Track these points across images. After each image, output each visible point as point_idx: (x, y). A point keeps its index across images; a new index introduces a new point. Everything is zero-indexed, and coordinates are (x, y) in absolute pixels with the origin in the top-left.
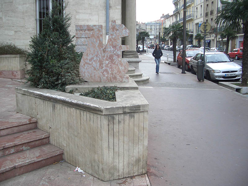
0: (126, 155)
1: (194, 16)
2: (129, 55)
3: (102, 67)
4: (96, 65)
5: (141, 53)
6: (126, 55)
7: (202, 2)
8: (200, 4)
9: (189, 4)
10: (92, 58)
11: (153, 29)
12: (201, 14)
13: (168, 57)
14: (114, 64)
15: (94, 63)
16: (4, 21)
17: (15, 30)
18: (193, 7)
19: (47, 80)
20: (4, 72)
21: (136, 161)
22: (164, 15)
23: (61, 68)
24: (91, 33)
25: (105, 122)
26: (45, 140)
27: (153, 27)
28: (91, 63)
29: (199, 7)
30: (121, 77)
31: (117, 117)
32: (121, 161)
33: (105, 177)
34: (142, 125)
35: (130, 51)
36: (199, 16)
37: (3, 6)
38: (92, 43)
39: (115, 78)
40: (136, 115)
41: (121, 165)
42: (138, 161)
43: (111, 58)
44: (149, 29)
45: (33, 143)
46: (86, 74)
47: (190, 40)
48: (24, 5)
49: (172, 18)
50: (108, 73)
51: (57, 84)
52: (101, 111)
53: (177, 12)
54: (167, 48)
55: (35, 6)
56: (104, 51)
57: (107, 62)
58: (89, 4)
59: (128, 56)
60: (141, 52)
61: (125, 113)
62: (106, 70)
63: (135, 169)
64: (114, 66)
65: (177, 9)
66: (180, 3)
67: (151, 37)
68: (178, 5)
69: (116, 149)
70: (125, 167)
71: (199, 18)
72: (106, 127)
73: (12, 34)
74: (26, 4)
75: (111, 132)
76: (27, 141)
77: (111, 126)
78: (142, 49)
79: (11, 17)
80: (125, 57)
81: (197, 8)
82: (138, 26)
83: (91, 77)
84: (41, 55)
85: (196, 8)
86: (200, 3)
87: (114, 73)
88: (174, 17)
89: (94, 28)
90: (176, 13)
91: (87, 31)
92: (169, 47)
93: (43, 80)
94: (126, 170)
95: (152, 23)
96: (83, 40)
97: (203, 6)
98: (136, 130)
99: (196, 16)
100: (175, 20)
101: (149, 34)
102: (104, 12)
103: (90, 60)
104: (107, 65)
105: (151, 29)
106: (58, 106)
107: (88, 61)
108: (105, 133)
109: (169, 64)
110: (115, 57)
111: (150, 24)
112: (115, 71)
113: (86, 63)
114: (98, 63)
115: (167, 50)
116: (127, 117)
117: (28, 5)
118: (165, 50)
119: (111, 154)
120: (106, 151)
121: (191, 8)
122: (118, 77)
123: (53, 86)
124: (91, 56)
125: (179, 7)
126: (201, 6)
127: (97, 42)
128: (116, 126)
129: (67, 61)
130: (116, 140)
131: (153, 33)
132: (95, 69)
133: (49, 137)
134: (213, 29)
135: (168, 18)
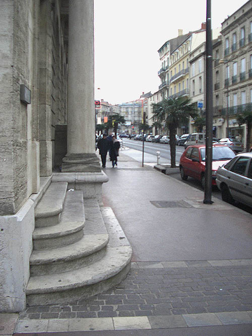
1: (189, 93)
2: (77, 164)
6: (69, 164)
7: (201, 72)
8: (197, 75)
9: (182, 75)
11: (130, 113)
12: (200, 90)
13: (159, 156)
18: (188, 79)
22: (145, 93)
27: (130, 110)
29: (197, 79)
35: (79, 154)
36: (197, 92)
44: (124, 112)
47: (184, 127)
49: (156, 96)
53: (164, 88)
54: (151, 140)
59: (74, 168)
65: (164, 83)
66: (168, 74)
67: (128, 124)
68: (165, 77)
71: (196, 96)
80: (66, 170)
81: (194, 81)
82: (109, 108)
85: (192, 80)
86: (198, 73)
88: (160, 95)
90: (162, 89)
92: (154, 137)
95: (127, 104)
97: (202, 78)
99: (192, 93)
100: (161, 99)
101: (125, 119)
105: (127, 112)
109: (164, 171)
111: (126, 106)
115: (150, 142)
118: (148, 143)
121: (185, 80)
125: (166, 80)
126: (200, 77)
131: (130, 117)
134: (220, 111)
135: (151, 97)
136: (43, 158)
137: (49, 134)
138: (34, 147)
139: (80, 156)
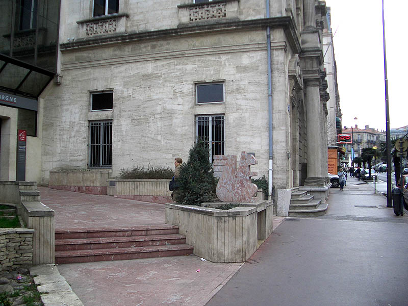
0: (229, 246)
2: (312, 182)
3: (234, 190)
4: (230, 187)
5: (365, 181)
6: (308, 182)
10: (227, 182)
14: (244, 187)
15: (227, 186)
16: (162, 144)
17: (173, 153)
19: (189, 198)
20: (159, 197)
21: (237, 251)
23: (200, 189)
24: (226, 161)
25: (215, 221)
26: (182, 240)
28: (225, 186)
30: (249, 198)
31: (223, 218)
32: (226, 249)
33: (214, 259)
34: (241, 225)
37: (163, 130)
38: (226, 170)
39: (244, 199)
40: (237, 218)
41: (226, 252)
42: (239, 251)
43: (241, 182)
45: (173, 241)
46: (222, 195)
48: (183, 128)
50: (239, 195)
51: (197, 202)
52: (213, 214)
55: (194, 128)
56: (236, 177)
57: (238, 185)
58: (251, 125)
60: (368, 179)
61: (229, 216)
62: (237, 192)
63: (237, 257)
64: (243, 189)
69: (223, 240)
70: (229, 255)
72: (216, 224)
73: (169, 158)
74: (185, 126)
75: (219, 228)
76: (169, 238)
77: (219, 224)
78: (368, 175)
79: (169, 140)
82: (375, 136)
83: (225, 197)
84: (185, 178)
87: (243, 194)
89: (228, 157)
91: (222, 161)
93: (186, 198)
94: (230, 257)
96: (219, 167)
98: (237, 228)
102: (267, 134)
103: (225, 184)
104: (238, 188)
106: (192, 214)
107: (223, 185)
108: (215, 228)
110: (244, 182)
111: (396, 133)
112: (245, 193)
113: (221, 186)
114: (231, 186)
116: (231, 219)
117: (186, 128)
119: (219, 243)
120: (215, 241)
122: (247, 198)
123: (193, 203)
124: (225, 181)
127: (230, 169)
128: (223, 224)
129: (205, 184)
130: (223, 234)
132: (228, 191)
133: (185, 239)
136: (295, 178)
137: (298, 168)
138: (291, 172)
139: (313, 178)
